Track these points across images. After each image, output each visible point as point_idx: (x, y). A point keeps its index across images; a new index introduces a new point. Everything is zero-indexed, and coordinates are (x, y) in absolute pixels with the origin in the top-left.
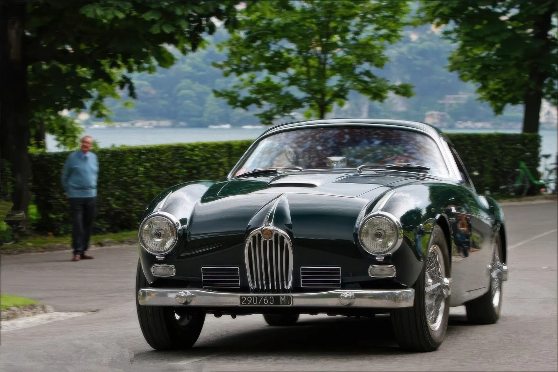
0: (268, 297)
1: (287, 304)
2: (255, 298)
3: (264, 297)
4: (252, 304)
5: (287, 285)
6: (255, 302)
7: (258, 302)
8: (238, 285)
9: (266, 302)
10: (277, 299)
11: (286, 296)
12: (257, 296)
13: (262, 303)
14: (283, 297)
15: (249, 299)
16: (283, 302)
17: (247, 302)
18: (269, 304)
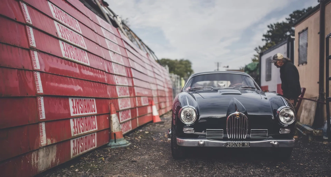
0: (240, 143)
1: (248, 146)
2: (233, 144)
3: (238, 143)
4: (232, 146)
5: (244, 137)
6: (233, 145)
7: (235, 145)
8: (222, 137)
9: (238, 145)
10: (243, 144)
11: (248, 143)
12: (235, 143)
14: (246, 143)
15: (231, 144)
16: (246, 145)
17: (230, 145)
18: (240, 146)
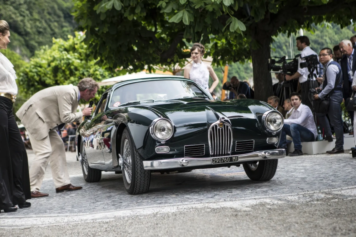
0: (227, 158)
1: (236, 161)
3: (225, 158)
4: (218, 162)
5: (229, 151)
6: (220, 161)
7: (222, 161)
8: (203, 154)
10: (231, 158)
11: (236, 157)
12: (221, 158)
13: (224, 162)
14: (234, 157)
15: (217, 160)
16: (234, 160)
17: (216, 162)
18: (227, 162)
